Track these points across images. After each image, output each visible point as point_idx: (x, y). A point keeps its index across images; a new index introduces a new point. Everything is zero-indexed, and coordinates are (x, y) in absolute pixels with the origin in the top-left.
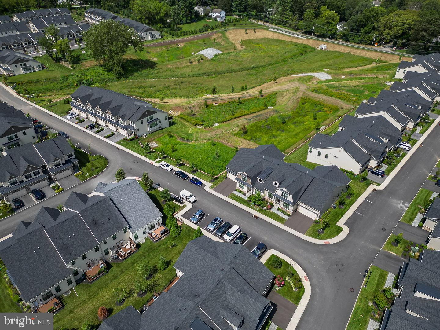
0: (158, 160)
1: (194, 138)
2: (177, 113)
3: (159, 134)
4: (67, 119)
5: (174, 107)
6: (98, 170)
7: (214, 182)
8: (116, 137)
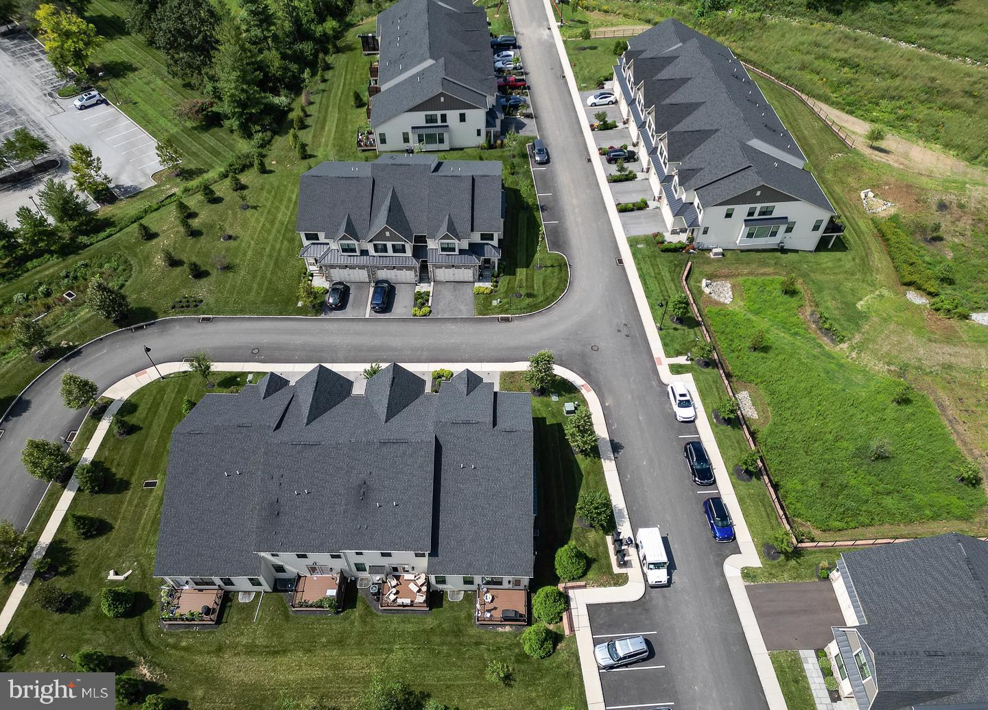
0: (682, 360)
1: (858, 338)
2: (883, 208)
3: (763, 264)
4: (583, 105)
5: (892, 180)
6: (528, 301)
7: (774, 559)
8: (643, 220)
